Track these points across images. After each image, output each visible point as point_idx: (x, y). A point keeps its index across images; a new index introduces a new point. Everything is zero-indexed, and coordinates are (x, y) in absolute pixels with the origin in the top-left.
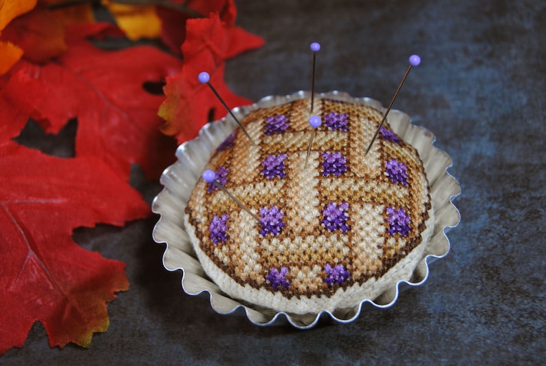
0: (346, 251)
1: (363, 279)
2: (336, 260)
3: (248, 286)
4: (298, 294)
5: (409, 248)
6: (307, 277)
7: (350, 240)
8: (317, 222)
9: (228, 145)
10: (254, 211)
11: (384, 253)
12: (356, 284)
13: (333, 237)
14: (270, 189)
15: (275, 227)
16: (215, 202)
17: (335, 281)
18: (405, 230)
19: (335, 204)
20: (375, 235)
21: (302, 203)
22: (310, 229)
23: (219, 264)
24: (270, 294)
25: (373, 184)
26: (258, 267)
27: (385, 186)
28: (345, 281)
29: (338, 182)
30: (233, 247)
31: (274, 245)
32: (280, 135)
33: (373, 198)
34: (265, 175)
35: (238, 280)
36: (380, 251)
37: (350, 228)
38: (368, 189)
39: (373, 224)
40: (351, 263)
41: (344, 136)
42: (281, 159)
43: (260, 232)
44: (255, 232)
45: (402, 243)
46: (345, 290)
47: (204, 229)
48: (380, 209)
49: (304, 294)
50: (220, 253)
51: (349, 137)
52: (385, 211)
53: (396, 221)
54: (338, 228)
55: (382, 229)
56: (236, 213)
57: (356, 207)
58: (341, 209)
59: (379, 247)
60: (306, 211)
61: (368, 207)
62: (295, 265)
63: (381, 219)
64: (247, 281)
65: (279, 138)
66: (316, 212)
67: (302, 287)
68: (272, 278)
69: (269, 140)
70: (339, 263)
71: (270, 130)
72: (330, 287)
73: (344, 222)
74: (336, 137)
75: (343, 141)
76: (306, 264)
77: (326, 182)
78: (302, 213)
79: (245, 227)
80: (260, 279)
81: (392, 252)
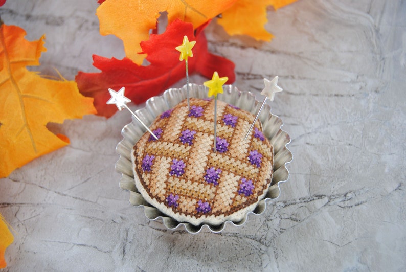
0: (212, 196)
1: (218, 214)
2: (206, 199)
3: (155, 199)
4: (180, 212)
5: (247, 204)
6: (188, 204)
7: (216, 191)
8: (202, 176)
9: (167, 115)
10: (169, 159)
11: (233, 202)
12: (213, 216)
13: (208, 186)
14: (182, 149)
15: (179, 172)
16: (150, 147)
17: (202, 210)
18: (249, 193)
19: (214, 168)
20: (230, 191)
21: (197, 162)
22: (197, 178)
23: (143, 183)
24: (166, 207)
25: (239, 162)
26: (164, 192)
27: (245, 165)
28: (208, 213)
29: (220, 156)
30: (154, 176)
31: (176, 182)
32: (197, 119)
33: (236, 171)
34: (181, 141)
35: (151, 195)
36: (231, 202)
37: (218, 184)
38: (235, 164)
39: (232, 185)
40: (213, 203)
41: (231, 130)
42: (193, 133)
43: (170, 173)
44: (167, 172)
45: (244, 200)
46: (206, 217)
47: (139, 160)
48: (238, 178)
49: (184, 213)
50: (146, 177)
51: (234, 131)
52: (241, 180)
53: (245, 187)
54: (212, 182)
55: (235, 190)
56: (159, 157)
57: (225, 173)
58: (217, 172)
59: (231, 199)
60: (198, 168)
61: (232, 175)
62: (183, 196)
63: (236, 184)
64: (155, 197)
65: (195, 120)
66: (202, 170)
67: (184, 210)
68: (170, 200)
69: (189, 119)
70: (207, 202)
71: (192, 114)
72: (198, 213)
73: (216, 180)
74: (227, 130)
75: (230, 133)
76: (189, 197)
77: (213, 155)
78: (195, 168)
79: (163, 166)
80: (163, 198)
81: (238, 203)
